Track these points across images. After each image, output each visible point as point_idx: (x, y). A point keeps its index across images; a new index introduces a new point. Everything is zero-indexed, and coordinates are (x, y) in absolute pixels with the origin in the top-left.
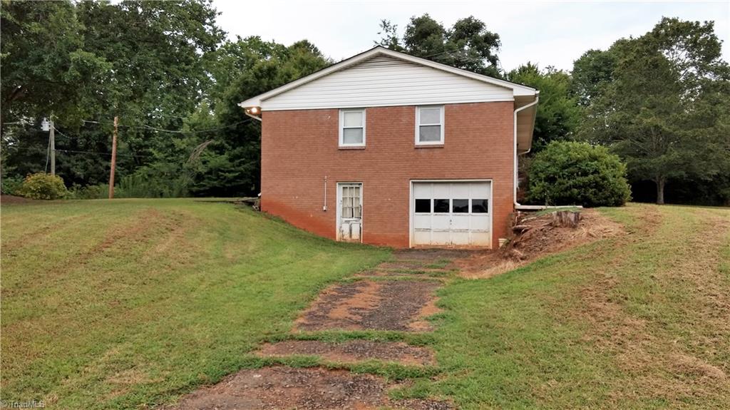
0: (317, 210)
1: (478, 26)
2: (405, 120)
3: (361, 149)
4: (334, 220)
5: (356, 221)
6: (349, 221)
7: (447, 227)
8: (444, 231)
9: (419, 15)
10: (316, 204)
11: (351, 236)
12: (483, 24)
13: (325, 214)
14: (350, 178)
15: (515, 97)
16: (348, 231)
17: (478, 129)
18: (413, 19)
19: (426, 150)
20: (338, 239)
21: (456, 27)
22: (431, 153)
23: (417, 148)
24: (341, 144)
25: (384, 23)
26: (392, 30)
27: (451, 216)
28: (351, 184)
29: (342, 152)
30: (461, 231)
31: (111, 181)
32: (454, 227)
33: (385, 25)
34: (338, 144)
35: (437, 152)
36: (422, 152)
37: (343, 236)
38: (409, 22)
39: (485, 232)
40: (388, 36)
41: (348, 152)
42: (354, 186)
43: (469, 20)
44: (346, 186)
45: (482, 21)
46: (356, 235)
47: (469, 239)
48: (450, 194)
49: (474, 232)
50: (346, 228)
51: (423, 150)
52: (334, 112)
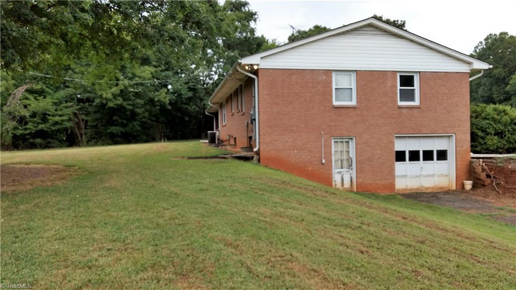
0: (315, 163)
2: (389, 83)
3: (354, 108)
4: (330, 171)
5: (347, 171)
6: (341, 172)
7: (418, 174)
8: (417, 176)
10: (315, 157)
11: (342, 185)
13: (321, 166)
14: (344, 133)
15: (472, 69)
16: (340, 181)
19: (407, 110)
22: (411, 112)
23: (400, 108)
24: (336, 103)
27: (422, 164)
28: (342, 139)
29: (336, 109)
30: (429, 176)
32: (424, 173)
34: (332, 102)
35: (416, 111)
36: (404, 111)
39: (446, 176)
41: (342, 110)
42: (344, 140)
44: (338, 140)
46: (347, 184)
47: (435, 182)
48: (421, 146)
49: (439, 176)
50: (339, 178)
51: (405, 109)
52: (328, 72)
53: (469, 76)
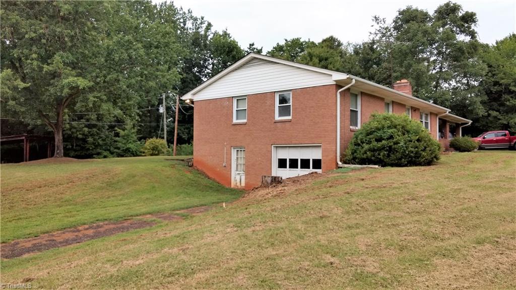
0: (221, 166)
1: (455, 9)
2: (268, 103)
3: (245, 124)
4: (230, 173)
5: (243, 173)
6: (239, 173)
9: (404, 8)
10: (221, 161)
11: (241, 184)
12: (459, 6)
13: (224, 168)
14: (239, 144)
15: (335, 81)
16: (239, 180)
17: (312, 107)
18: (399, 11)
19: (281, 124)
20: (233, 186)
21: (436, 12)
22: (284, 125)
23: (277, 122)
24: (235, 121)
25: (375, 17)
26: (382, 22)
27: (300, 171)
28: (241, 148)
29: (235, 126)
31: (175, 143)
33: (376, 19)
34: (232, 121)
35: (288, 124)
36: (279, 125)
37: (236, 184)
38: (397, 14)
40: (380, 27)
41: (238, 126)
42: (243, 149)
43: (447, 5)
44: (238, 149)
45: (458, 3)
46: (243, 184)
48: (298, 155)
50: (238, 178)
52: (231, 99)
53: (334, 87)
